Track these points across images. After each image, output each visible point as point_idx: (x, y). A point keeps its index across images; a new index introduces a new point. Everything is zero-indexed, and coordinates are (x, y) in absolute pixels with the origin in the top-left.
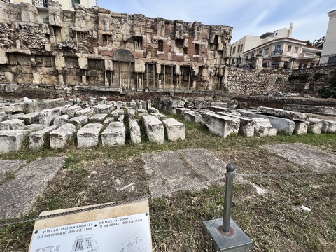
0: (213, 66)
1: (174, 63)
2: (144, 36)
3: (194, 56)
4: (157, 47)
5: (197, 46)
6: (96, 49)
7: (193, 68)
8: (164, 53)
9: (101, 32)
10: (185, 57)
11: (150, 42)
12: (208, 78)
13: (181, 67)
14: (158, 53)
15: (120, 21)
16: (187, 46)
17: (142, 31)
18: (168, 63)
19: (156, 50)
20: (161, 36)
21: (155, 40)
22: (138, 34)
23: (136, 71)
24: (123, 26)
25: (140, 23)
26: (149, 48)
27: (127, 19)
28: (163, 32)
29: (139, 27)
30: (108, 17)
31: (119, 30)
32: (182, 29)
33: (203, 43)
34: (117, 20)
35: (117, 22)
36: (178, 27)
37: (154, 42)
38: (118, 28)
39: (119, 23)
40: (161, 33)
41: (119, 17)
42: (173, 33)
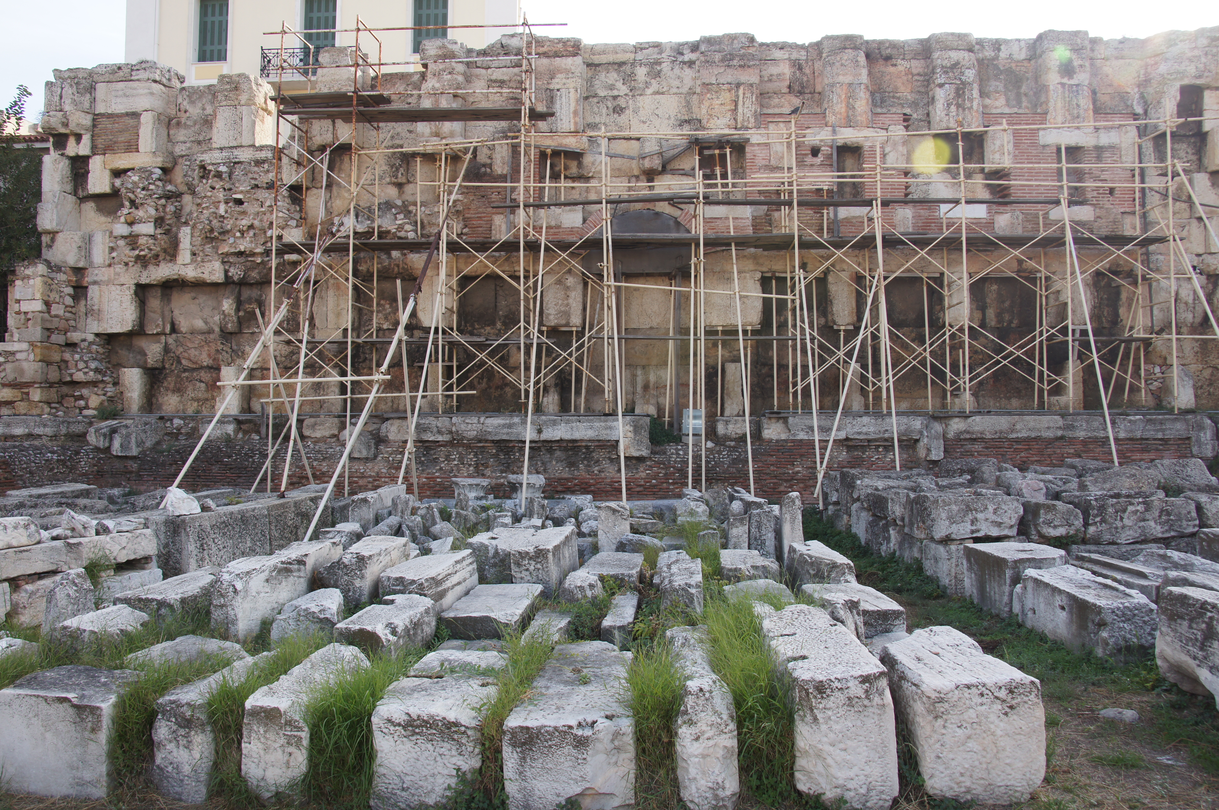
2: (755, 137)
3: (1060, 213)
4: (826, 179)
5: (1067, 154)
9: (535, 143)
14: (837, 211)
15: (629, 78)
16: (1007, 163)
17: (745, 111)
20: (849, 123)
21: (815, 152)
22: (718, 128)
24: (646, 102)
25: (730, 76)
27: (665, 67)
28: (862, 104)
29: (726, 97)
30: (567, 71)
31: (622, 119)
32: (970, 75)
33: (1105, 139)
34: (613, 77)
35: (612, 87)
36: (946, 70)
37: (810, 159)
38: (618, 110)
39: (622, 89)
40: (850, 107)
41: (621, 64)
42: (914, 104)
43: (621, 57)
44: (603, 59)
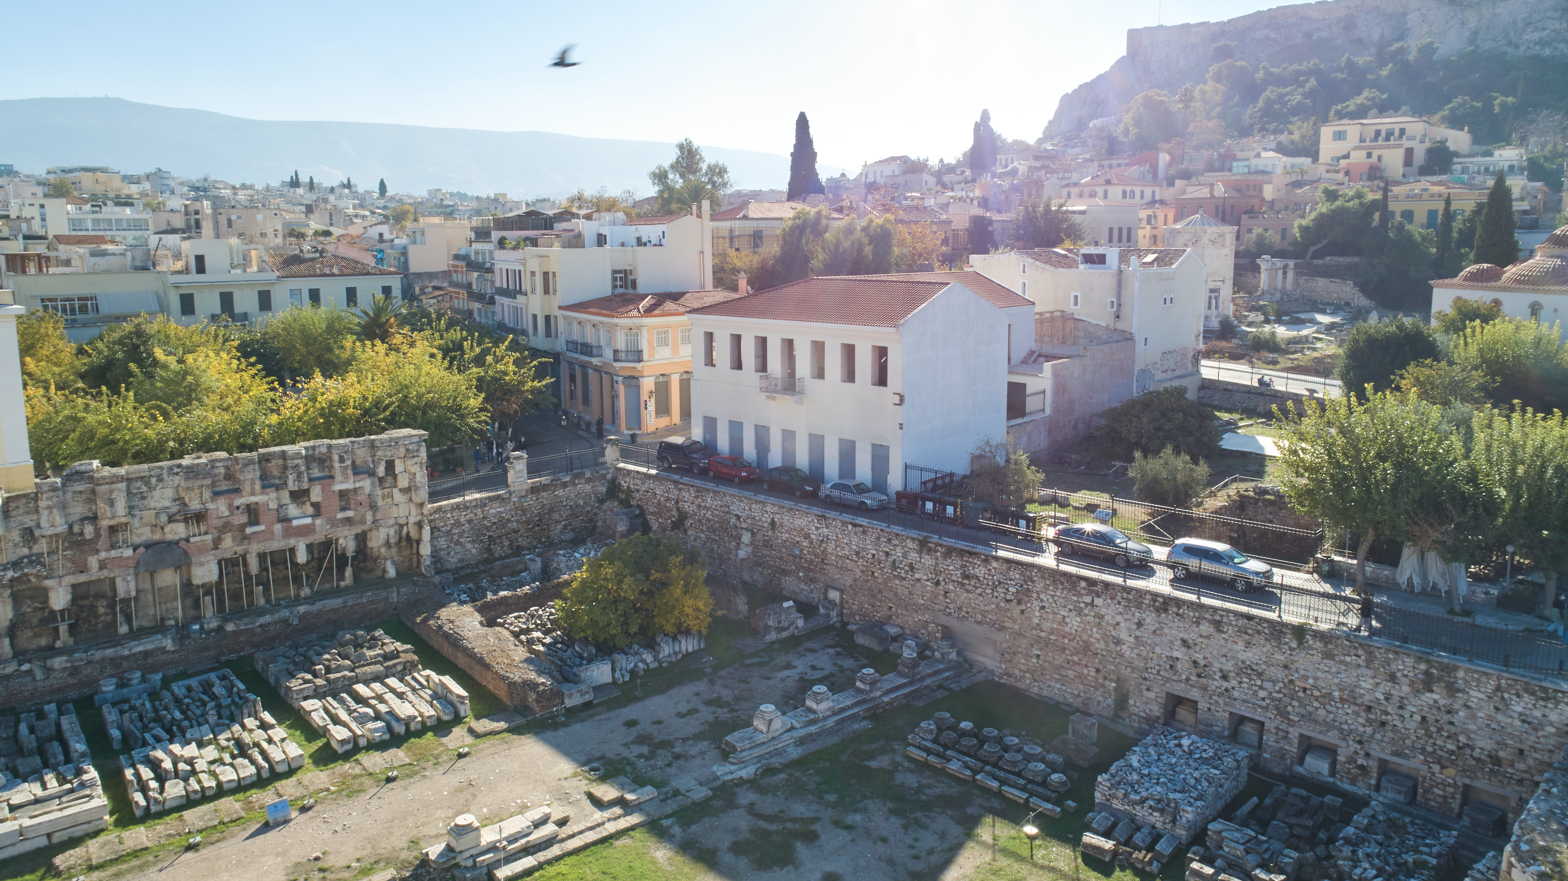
0: (392, 522)
1: (292, 542)
2: (210, 506)
3: (340, 516)
4: (244, 519)
5: (343, 494)
6: (93, 562)
7: (341, 541)
8: (261, 528)
9: (105, 523)
10: (318, 522)
11: (227, 513)
12: (383, 550)
13: (309, 547)
14: (249, 530)
15: (147, 483)
16: (319, 499)
17: (207, 495)
18: (276, 545)
19: (243, 526)
20: (253, 494)
21: (238, 508)
22: (195, 505)
23: (197, 581)
24: (157, 493)
25: (198, 483)
26: (226, 527)
27: (165, 476)
28: (258, 486)
29: (197, 491)
30: (119, 490)
31: (146, 502)
32: (303, 468)
33: (358, 485)
34: (139, 483)
35: (139, 488)
36: (293, 468)
37: (236, 512)
38: (143, 498)
39: (145, 489)
40: (253, 488)
41: (143, 477)
42: (280, 478)
43: (142, 474)
44: (134, 476)
